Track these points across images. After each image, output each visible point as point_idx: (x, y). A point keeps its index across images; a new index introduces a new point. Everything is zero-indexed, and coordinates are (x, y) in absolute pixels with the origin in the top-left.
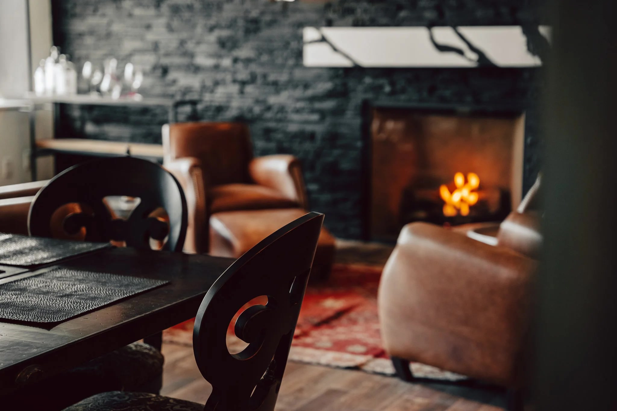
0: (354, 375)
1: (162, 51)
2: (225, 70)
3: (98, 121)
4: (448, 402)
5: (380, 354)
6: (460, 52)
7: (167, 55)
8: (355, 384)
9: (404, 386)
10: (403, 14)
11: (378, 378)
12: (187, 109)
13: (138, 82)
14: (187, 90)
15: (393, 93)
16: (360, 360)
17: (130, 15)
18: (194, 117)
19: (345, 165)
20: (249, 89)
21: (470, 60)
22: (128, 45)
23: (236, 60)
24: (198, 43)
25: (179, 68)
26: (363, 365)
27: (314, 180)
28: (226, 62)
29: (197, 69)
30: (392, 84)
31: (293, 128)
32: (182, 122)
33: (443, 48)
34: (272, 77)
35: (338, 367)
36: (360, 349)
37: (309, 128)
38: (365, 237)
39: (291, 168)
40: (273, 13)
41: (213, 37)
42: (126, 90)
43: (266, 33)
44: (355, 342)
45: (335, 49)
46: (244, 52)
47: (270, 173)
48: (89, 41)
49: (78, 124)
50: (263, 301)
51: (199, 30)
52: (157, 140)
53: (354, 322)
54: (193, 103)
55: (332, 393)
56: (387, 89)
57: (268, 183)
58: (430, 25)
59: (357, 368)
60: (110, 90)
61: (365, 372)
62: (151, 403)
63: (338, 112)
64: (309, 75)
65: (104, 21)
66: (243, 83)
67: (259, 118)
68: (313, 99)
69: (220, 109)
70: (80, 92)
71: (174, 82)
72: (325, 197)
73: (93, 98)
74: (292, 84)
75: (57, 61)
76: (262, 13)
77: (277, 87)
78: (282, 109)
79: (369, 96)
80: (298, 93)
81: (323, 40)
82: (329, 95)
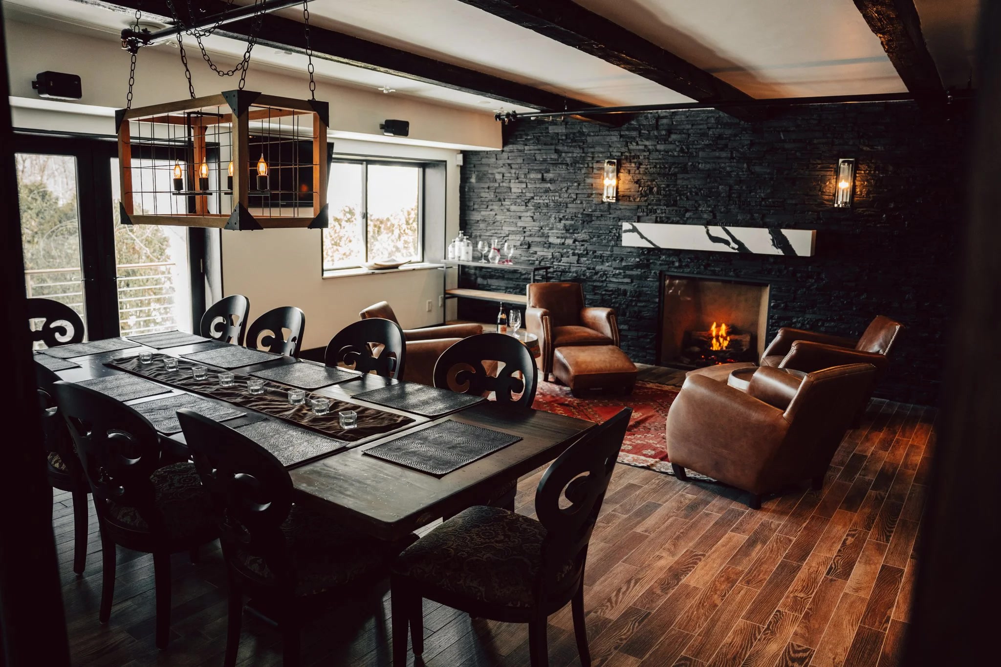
0: (647, 472)
1: (528, 233)
2: (569, 246)
3: (484, 277)
4: (709, 499)
5: (664, 458)
6: (727, 243)
7: (530, 236)
8: (647, 480)
9: (680, 483)
10: (688, 215)
11: (662, 476)
12: (542, 272)
13: (511, 253)
14: (544, 259)
15: (680, 267)
16: (651, 461)
17: (508, 210)
18: (546, 278)
19: (646, 314)
20: (583, 259)
21: (733, 248)
22: (506, 229)
23: (575, 241)
24: (552, 229)
25: (538, 244)
26: (652, 465)
27: (624, 323)
28: (569, 242)
29: (550, 245)
30: (680, 261)
31: (612, 286)
32: (538, 281)
33: (715, 240)
34: (599, 253)
35: (635, 466)
36: (651, 452)
37: (622, 287)
38: (658, 363)
39: (608, 316)
40: (601, 210)
41: (561, 225)
42: (503, 259)
43: (596, 223)
44: (649, 446)
45: (642, 237)
46: (581, 236)
47: (595, 318)
48: (482, 225)
49: (473, 278)
50: (586, 474)
51: (552, 220)
52: (522, 292)
53: (648, 430)
54: (547, 268)
55: (631, 487)
56: (677, 264)
57: (593, 326)
58: (707, 224)
59: (648, 468)
60: (494, 258)
61: (654, 470)
62: (507, 520)
63: (643, 277)
64: (625, 252)
65: (493, 213)
66: (580, 256)
67: (590, 279)
68: (626, 268)
69: (564, 272)
70: (475, 259)
71: (535, 253)
72: (631, 334)
73: (483, 263)
74: (612, 257)
75: (461, 240)
76: (594, 211)
77: (602, 259)
78: (605, 274)
79: (665, 268)
80: (616, 264)
81: (634, 230)
82: (637, 266)
